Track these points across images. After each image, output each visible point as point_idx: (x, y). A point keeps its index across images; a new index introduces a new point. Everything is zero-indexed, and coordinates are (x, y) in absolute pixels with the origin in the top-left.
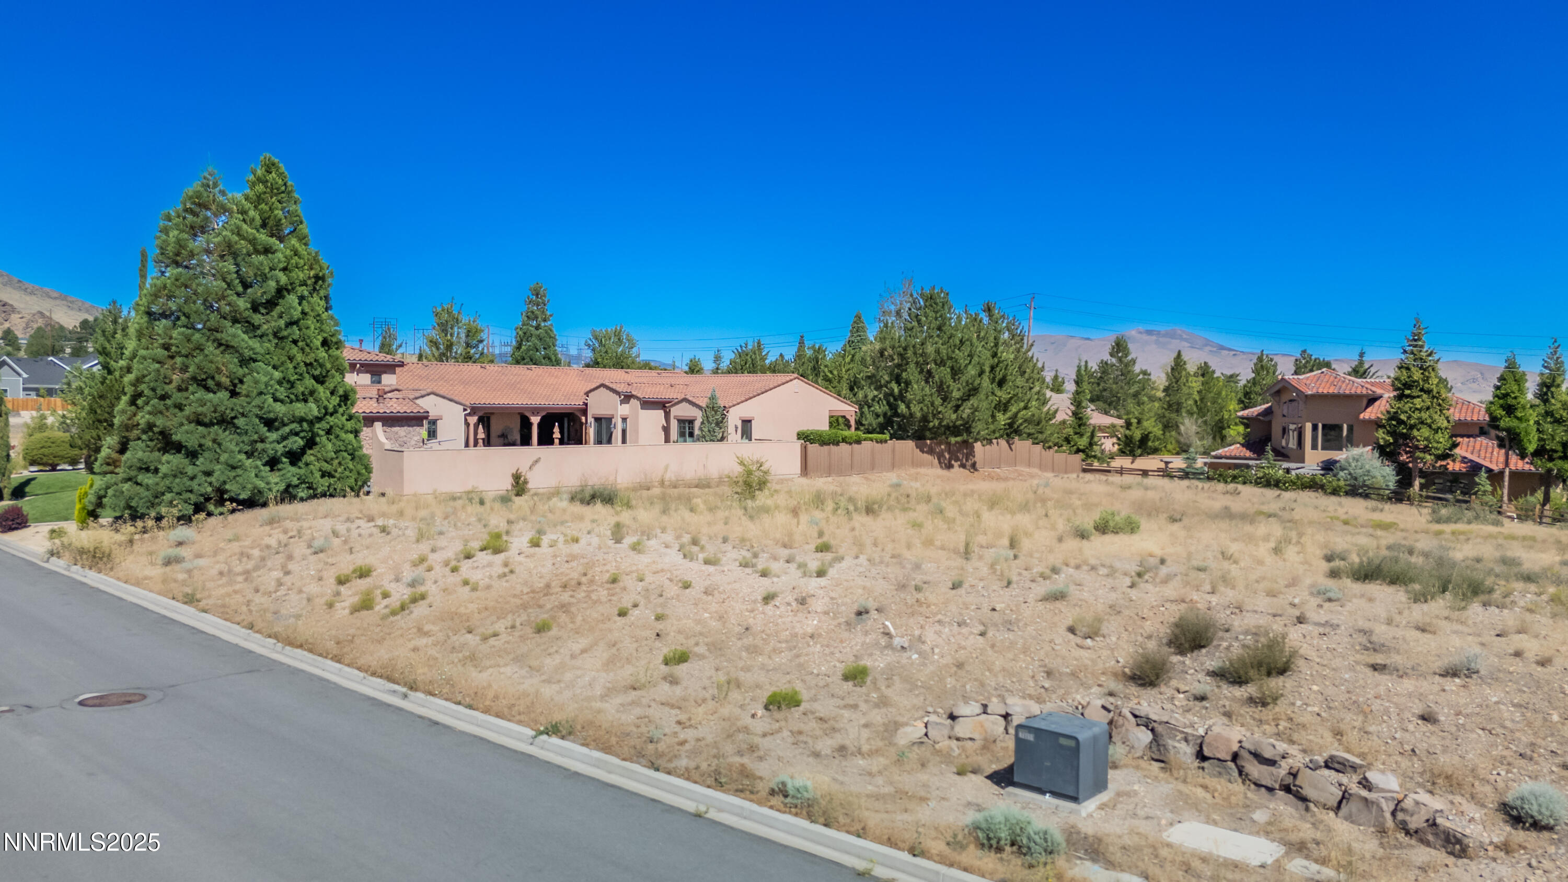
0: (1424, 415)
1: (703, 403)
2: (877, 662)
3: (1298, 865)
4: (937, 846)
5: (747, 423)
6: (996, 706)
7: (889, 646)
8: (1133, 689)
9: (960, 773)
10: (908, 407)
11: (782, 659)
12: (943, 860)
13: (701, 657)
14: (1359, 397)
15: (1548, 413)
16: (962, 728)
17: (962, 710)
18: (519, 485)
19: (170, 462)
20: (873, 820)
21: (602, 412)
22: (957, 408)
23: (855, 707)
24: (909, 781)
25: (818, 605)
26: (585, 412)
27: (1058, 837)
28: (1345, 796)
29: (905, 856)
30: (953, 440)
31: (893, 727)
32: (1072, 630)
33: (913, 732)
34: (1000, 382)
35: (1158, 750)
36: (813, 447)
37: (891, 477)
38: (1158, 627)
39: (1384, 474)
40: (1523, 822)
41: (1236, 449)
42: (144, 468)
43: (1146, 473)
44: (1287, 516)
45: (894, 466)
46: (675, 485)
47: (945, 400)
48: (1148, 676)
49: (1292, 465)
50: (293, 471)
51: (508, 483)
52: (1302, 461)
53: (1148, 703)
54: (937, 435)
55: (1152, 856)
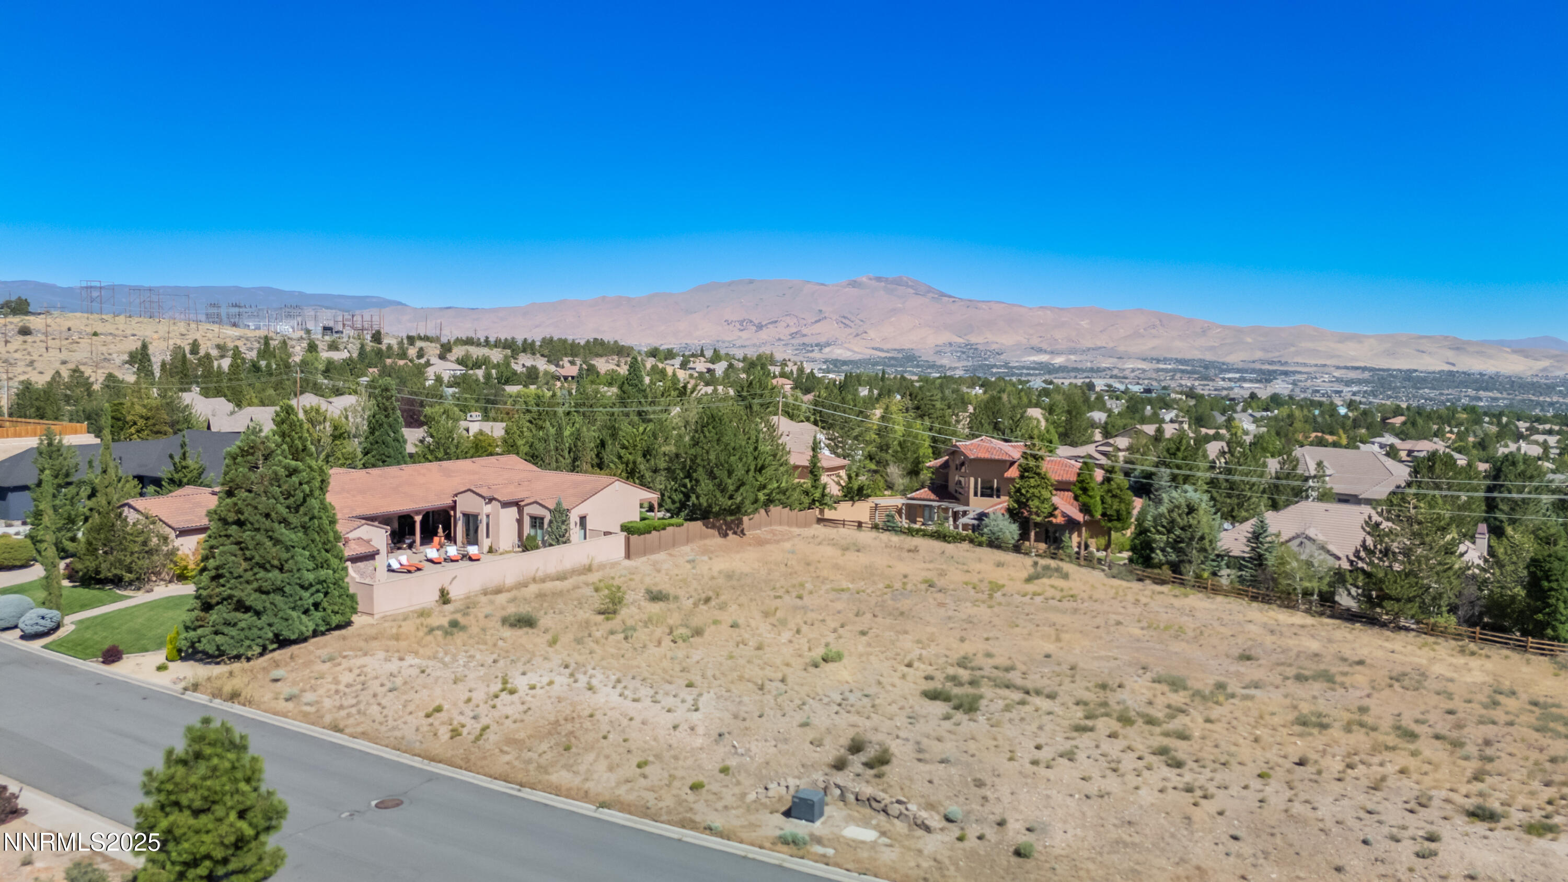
0: (1036, 491)
1: (552, 507)
2: (733, 762)
3: (884, 840)
4: (768, 845)
5: (583, 519)
6: (783, 783)
7: (736, 753)
8: (834, 772)
9: (771, 813)
10: (698, 498)
11: (690, 762)
12: (771, 850)
13: (653, 763)
14: (1004, 461)
15: (1109, 491)
16: (770, 793)
17: (770, 786)
18: (444, 597)
19: (246, 619)
20: (744, 835)
21: (470, 510)
22: (731, 497)
23: (727, 786)
24: (752, 818)
25: (701, 730)
26: (454, 508)
27: (807, 838)
28: (901, 814)
29: (757, 849)
30: (729, 518)
31: (744, 795)
32: (811, 743)
33: (752, 796)
34: (760, 470)
35: (842, 798)
36: (634, 538)
37: (687, 550)
38: (845, 741)
39: (1011, 530)
40: (949, 820)
41: (925, 493)
42: (227, 624)
43: (860, 525)
44: (941, 583)
45: (688, 541)
46: (543, 581)
47: (723, 491)
48: (840, 765)
49: (961, 508)
50: (318, 615)
51: (436, 595)
52: (968, 505)
53: (840, 778)
54: (717, 515)
55: (837, 841)
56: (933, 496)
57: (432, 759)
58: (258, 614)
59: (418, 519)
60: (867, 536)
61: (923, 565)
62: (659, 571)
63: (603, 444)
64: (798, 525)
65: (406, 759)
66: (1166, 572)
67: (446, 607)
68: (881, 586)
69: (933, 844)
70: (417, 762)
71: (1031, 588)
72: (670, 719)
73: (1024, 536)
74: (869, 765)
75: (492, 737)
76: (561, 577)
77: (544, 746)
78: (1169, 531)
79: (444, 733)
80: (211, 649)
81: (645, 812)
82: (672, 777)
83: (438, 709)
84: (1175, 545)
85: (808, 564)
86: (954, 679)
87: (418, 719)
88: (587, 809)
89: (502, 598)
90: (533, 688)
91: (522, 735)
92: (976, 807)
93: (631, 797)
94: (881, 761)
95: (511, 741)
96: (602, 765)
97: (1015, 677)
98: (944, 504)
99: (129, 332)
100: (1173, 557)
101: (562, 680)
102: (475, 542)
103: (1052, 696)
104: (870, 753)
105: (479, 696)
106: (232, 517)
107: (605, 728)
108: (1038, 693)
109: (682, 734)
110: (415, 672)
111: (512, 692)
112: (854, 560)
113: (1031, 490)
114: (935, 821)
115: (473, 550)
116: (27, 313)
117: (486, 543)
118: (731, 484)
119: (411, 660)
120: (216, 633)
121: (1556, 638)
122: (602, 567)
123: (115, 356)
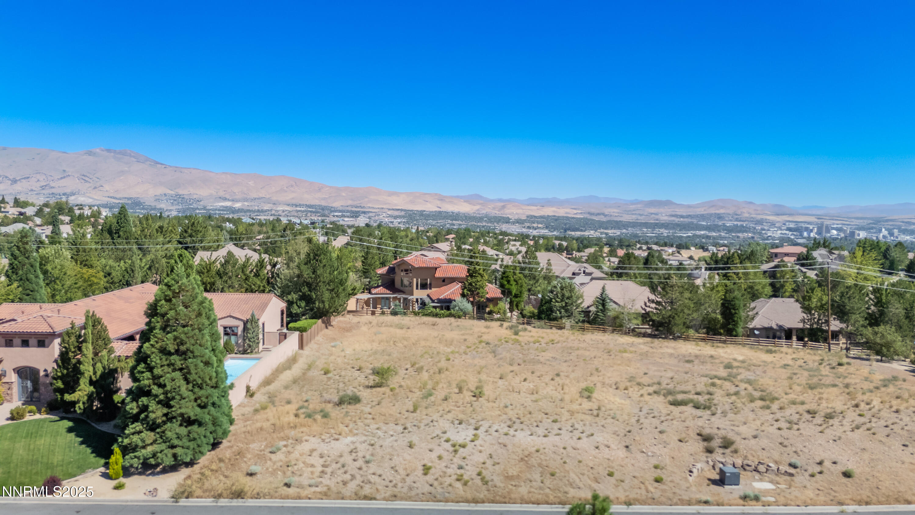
0: (480, 284)
1: (245, 318)
2: (654, 461)
3: (781, 486)
5: (263, 326)
7: (649, 456)
8: (710, 455)
9: (709, 486)
12: (749, 505)
13: (614, 472)
14: (434, 268)
18: (249, 392)
23: (670, 476)
28: (767, 470)
32: (680, 441)
36: (304, 334)
45: (318, 333)
49: (408, 297)
52: (412, 295)
55: (764, 492)
56: (388, 292)
58: (200, 424)
67: (256, 399)
74: (723, 447)
75: (493, 478)
77: (537, 476)
79: (456, 483)
82: (636, 478)
83: (426, 468)
87: (421, 478)
91: (511, 472)
93: (633, 496)
94: (728, 443)
98: (396, 296)
104: (716, 440)
105: (442, 453)
107: (554, 457)
109: (606, 451)
111: (462, 446)
113: (478, 284)
114: (789, 469)
121: (736, 335)
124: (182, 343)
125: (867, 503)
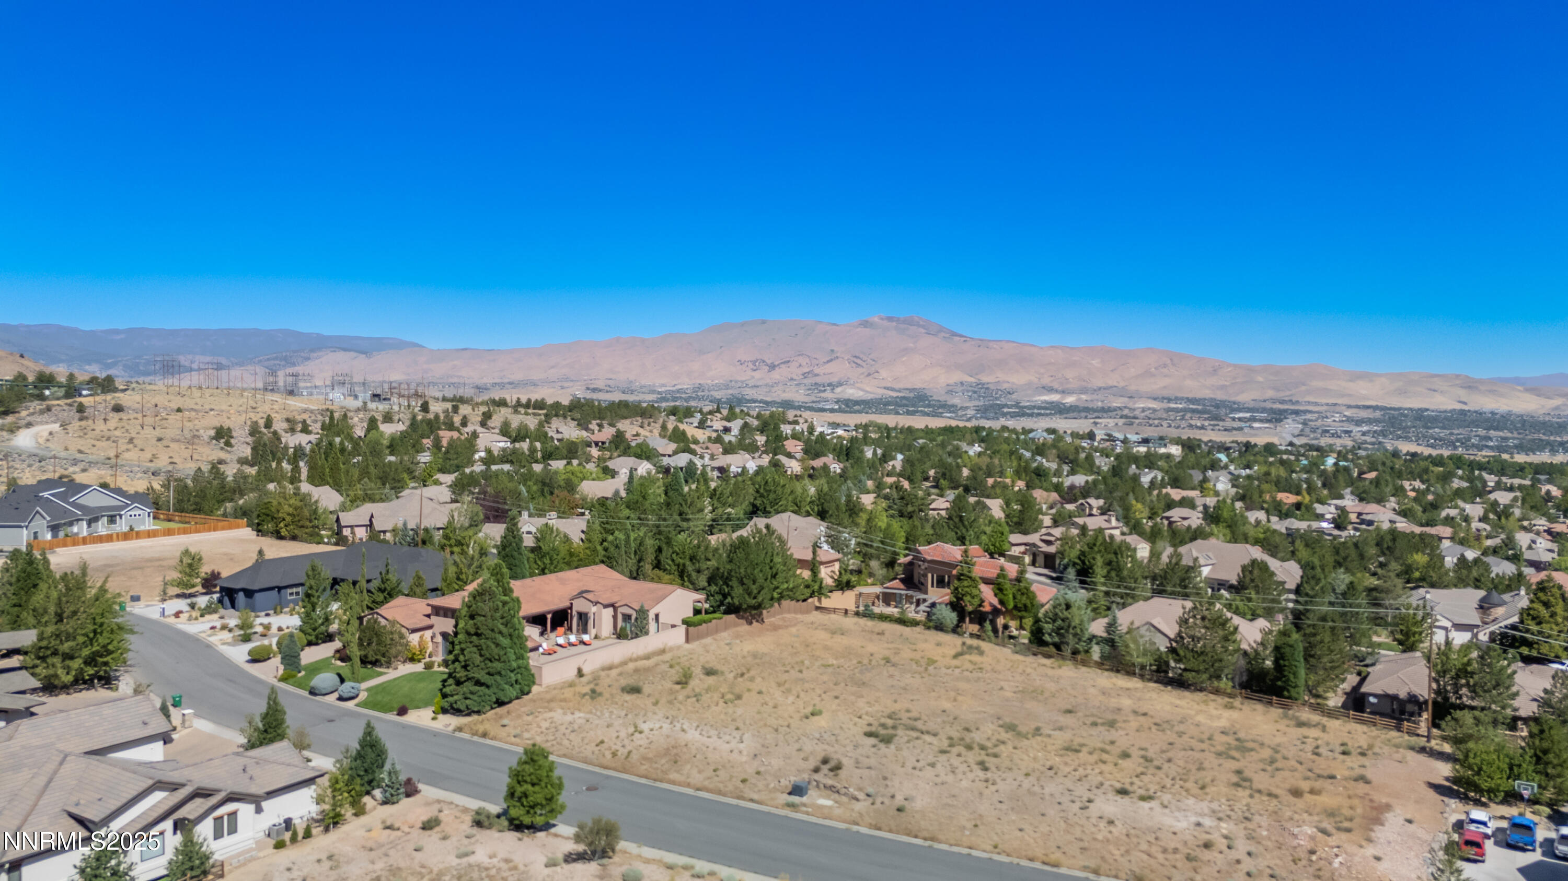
1: (637, 608)
2: (762, 769)
3: (836, 805)
4: (780, 807)
5: (657, 616)
6: (788, 779)
7: (764, 764)
8: (814, 773)
9: (782, 793)
10: (732, 599)
11: (740, 769)
12: (782, 809)
13: (721, 769)
14: (952, 562)
16: (782, 784)
17: (782, 780)
18: (580, 673)
19: (481, 690)
20: (769, 803)
21: (583, 609)
22: (755, 598)
23: (759, 781)
24: (773, 795)
25: (745, 753)
26: (571, 608)
27: (799, 804)
28: (845, 793)
29: (775, 809)
30: (754, 612)
31: (767, 785)
32: (802, 759)
33: (772, 785)
34: (774, 576)
35: (818, 786)
36: (691, 629)
37: (725, 635)
38: (820, 757)
39: (951, 617)
40: (868, 795)
41: (896, 583)
42: (472, 693)
43: (846, 612)
44: (894, 659)
45: (726, 628)
46: (636, 660)
47: (749, 594)
48: (816, 770)
49: (922, 596)
50: (518, 687)
51: (575, 672)
52: (926, 593)
53: (816, 776)
54: (745, 610)
55: (814, 806)
56: (902, 586)
57: (606, 768)
58: (488, 687)
59: (549, 616)
60: (851, 621)
61: (886, 645)
62: (708, 652)
63: (660, 550)
64: (802, 612)
65: (591, 768)
66: (1052, 649)
67: (582, 679)
68: (855, 662)
69: (858, 806)
70: (597, 769)
71: (956, 662)
72: (727, 747)
73: (961, 619)
74: (831, 770)
75: (635, 757)
76: (647, 657)
77: (663, 761)
78: (1054, 621)
79: (608, 755)
80: (462, 707)
81: (719, 792)
82: (731, 777)
83: (602, 742)
84: (1058, 631)
85: (807, 646)
86: (883, 726)
87: (592, 747)
88: (690, 791)
89: (614, 672)
90: (652, 730)
91: (650, 755)
92: (882, 789)
93: (711, 786)
94: (837, 768)
95: (645, 758)
96: (694, 772)
97: (919, 725)
98: (910, 593)
99: (207, 407)
100: (1057, 639)
101: (666, 726)
102: (585, 631)
103: (935, 735)
104: (832, 764)
105: (623, 734)
106: (473, 631)
107: (694, 751)
108: (928, 733)
109: (735, 755)
110: (583, 721)
111: (641, 732)
112: (840, 642)
113: (965, 589)
114: (861, 796)
115: (586, 638)
116: (116, 390)
117: (593, 632)
118: (755, 590)
119: (578, 714)
120: (466, 698)
121: (1289, 698)
122: (671, 649)
123: (202, 432)
124: (478, 628)
125: (879, 829)
